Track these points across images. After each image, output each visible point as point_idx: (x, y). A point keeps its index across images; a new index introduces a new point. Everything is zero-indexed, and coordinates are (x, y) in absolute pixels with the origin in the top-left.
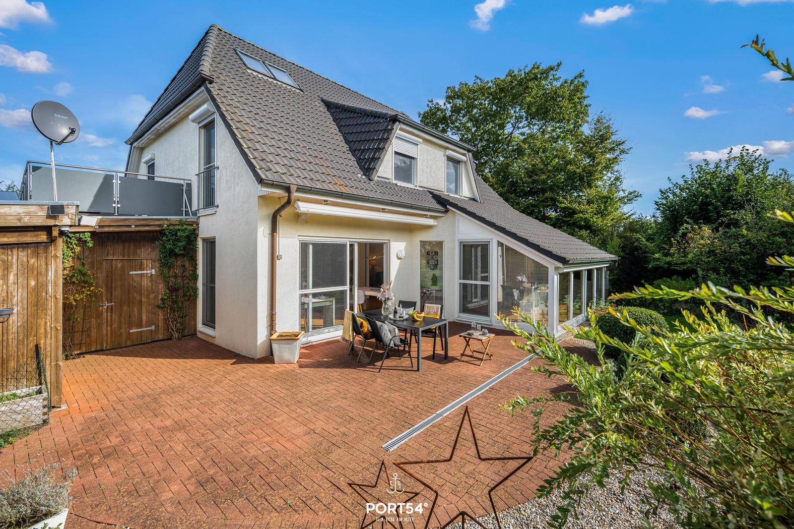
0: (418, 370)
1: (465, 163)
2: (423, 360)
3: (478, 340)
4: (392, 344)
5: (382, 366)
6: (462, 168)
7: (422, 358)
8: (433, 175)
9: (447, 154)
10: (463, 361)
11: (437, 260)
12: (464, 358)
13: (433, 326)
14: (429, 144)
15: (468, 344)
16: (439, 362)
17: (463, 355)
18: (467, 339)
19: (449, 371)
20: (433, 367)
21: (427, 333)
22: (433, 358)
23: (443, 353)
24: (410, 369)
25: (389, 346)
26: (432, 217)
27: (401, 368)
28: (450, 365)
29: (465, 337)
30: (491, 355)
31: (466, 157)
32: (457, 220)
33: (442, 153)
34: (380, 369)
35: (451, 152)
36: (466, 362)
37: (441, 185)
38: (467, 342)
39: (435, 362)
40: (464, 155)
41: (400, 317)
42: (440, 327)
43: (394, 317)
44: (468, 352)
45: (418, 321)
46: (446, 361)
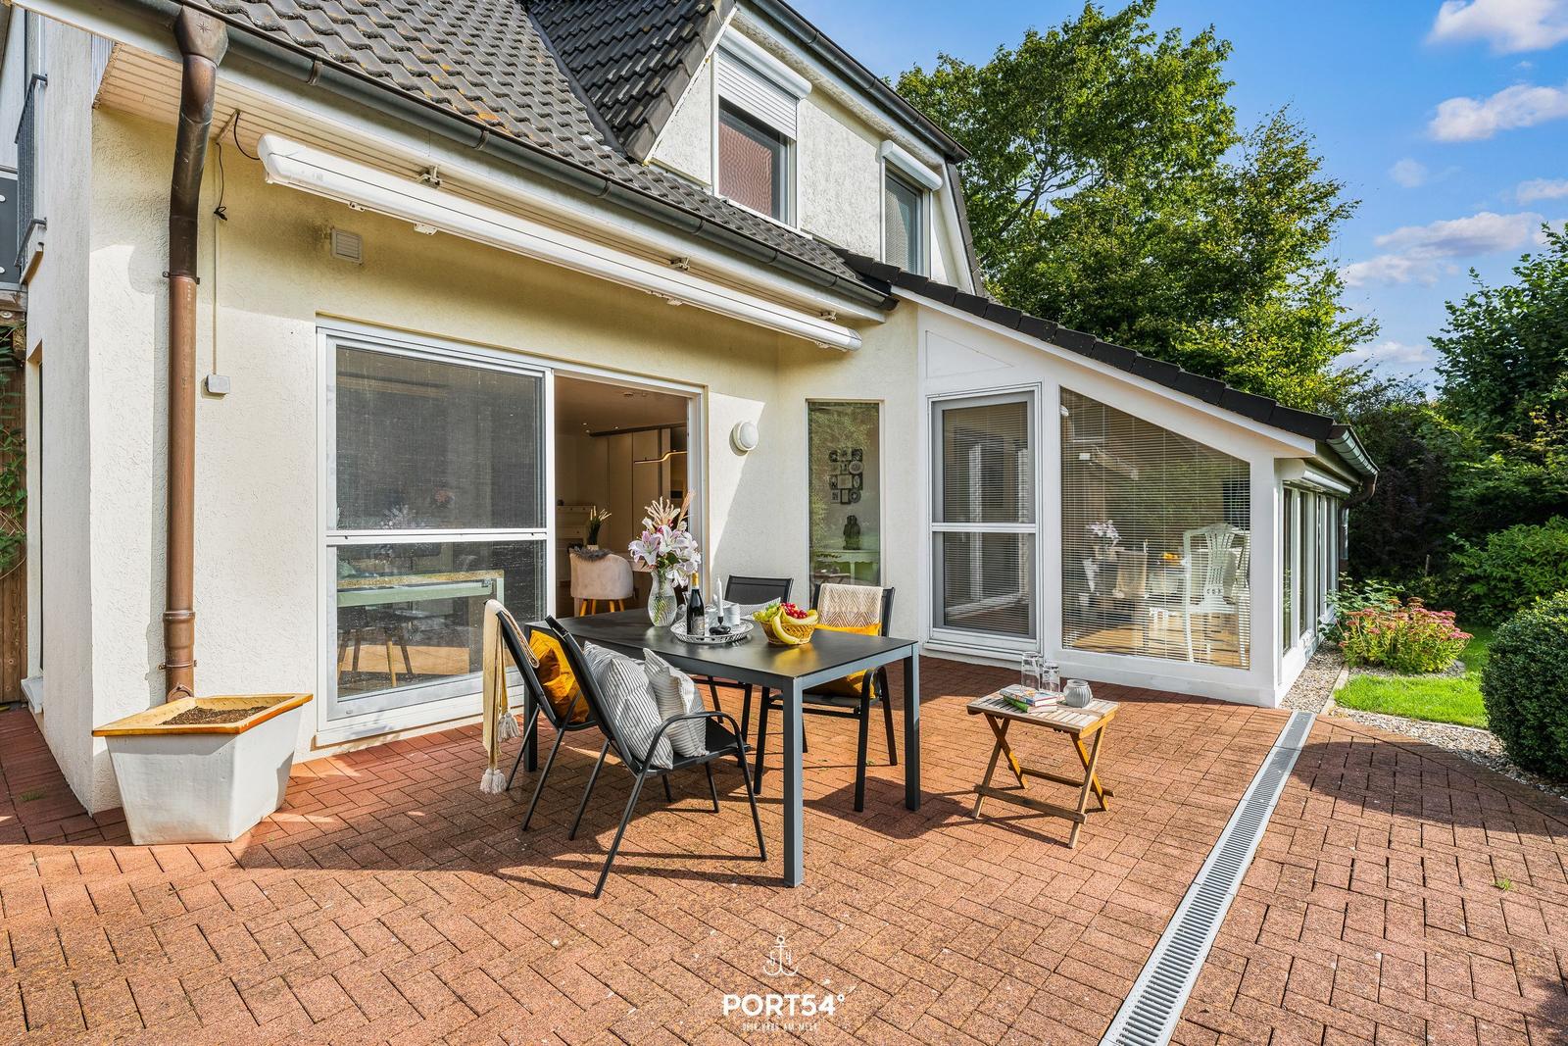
0: (787, 881)
1: (938, 194)
2: (815, 815)
3: (1057, 728)
4: (663, 758)
5: (613, 852)
6: (929, 208)
7: (807, 803)
8: (846, 207)
9: (886, 152)
10: (987, 820)
11: (860, 475)
12: (993, 807)
13: (854, 671)
14: (833, 111)
15: (1002, 745)
16: (885, 824)
17: (983, 790)
18: (1000, 722)
19: (935, 879)
20: (858, 856)
21: (827, 694)
22: (859, 807)
23: (896, 775)
24: (752, 868)
25: (646, 762)
26: (842, 320)
27: (708, 866)
28: (933, 842)
29: (991, 716)
30: (1107, 793)
31: (941, 174)
32: (922, 334)
33: (873, 150)
34: (606, 869)
35: (896, 147)
36: (1002, 822)
37: (870, 241)
38: (1000, 733)
39: (866, 823)
40: (936, 169)
41: (714, 631)
42: (882, 674)
43: (689, 631)
44: (1002, 778)
45: (787, 647)
46: (910, 820)
